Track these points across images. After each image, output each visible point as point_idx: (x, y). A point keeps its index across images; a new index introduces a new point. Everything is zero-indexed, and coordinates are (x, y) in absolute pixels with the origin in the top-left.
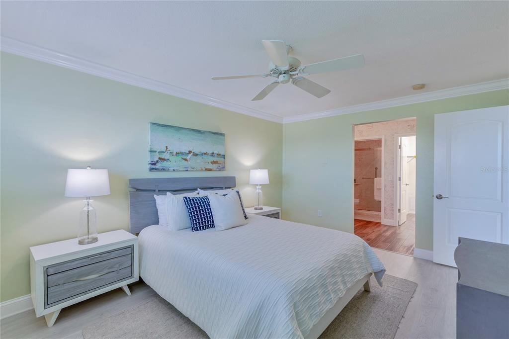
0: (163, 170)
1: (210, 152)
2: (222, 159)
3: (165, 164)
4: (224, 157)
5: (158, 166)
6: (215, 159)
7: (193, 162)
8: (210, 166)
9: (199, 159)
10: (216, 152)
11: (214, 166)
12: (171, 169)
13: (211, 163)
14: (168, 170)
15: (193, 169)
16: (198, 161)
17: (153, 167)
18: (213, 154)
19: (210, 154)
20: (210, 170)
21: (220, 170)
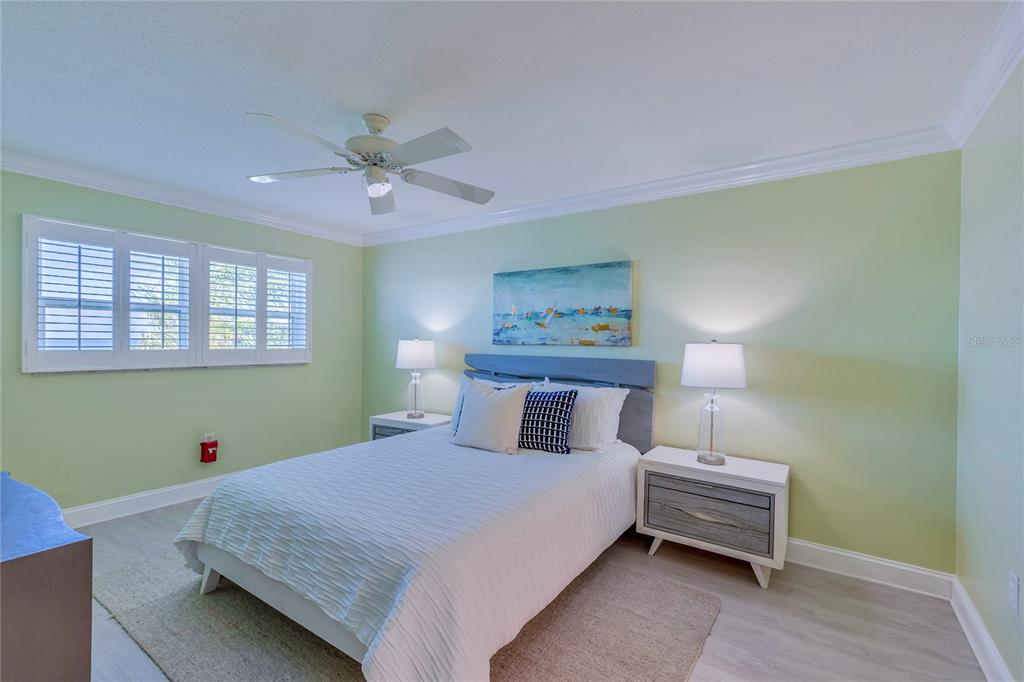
0: (509, 343)
1: (591, 306)
2: (624, 320)
3: (511, 333)
4: (628, 314)
5: (502, 336)
6: (602, 321)
7: (554, 329)
8: (591, 336)
9: (567, 323)
10: (605, 305)
11: (601, 336)
12: (519, 341)
13: (593, 329)
14: (515, 344)
15: (555, 342)
16: (565, 327)
17: (497, 338)
18: (597, 311)
19: (590, 312)
20: (591, 344)
21: (615, 344)
